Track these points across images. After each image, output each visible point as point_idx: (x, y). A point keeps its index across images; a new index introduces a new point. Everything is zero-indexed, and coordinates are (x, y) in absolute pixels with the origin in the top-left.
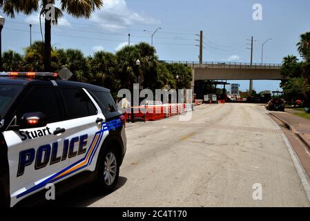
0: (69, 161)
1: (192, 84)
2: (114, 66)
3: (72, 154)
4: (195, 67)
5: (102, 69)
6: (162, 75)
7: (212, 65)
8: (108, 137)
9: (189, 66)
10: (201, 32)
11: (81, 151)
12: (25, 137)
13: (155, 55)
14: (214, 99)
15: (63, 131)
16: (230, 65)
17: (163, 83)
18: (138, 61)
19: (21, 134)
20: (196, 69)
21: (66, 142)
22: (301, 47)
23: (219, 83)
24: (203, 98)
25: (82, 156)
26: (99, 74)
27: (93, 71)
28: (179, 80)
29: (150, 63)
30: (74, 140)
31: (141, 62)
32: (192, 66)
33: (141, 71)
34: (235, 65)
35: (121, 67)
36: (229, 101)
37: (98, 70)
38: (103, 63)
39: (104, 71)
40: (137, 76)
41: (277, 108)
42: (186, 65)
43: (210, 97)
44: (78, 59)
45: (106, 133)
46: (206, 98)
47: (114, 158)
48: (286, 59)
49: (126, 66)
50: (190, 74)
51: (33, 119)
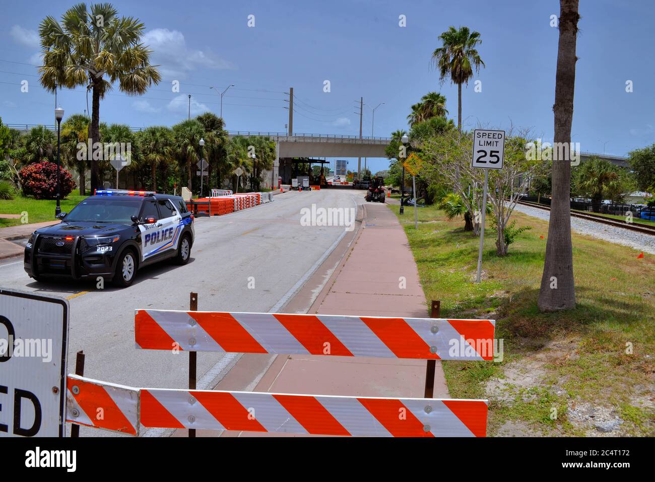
0: (165, 242)
1: (276, 163)
2: (170, 145)
3: (166, 238)
4: (280, 140)
5: (155, 150)
6: (234, 155)
7: (304, 138)
8: (183, 229)
9: (271, 139)
10: (292, 90)
11: (170, 237)
12: (147, 228)
13: (224, 129)
14: (306, 183)
15: (161, 225)
16: (328, 139)
17: (233, 165)
18: (202, 140)
19: (145, 226)
20: (282, 144)
21: (163, 231)
22: (412, 120)
23: (315, 161)
24: (290, 183)
25: (170, 240)
26: (152, 156)
27: (144, 152)
28: (257, 160)
29: (217, 139)
30: (167, 230)
31: (206, 141)
32: (276, 139)
33: (205, 152)
34: (335, 139)
35: (179, 146)
36: (327, 186)
37: (151, 151)
38: (157, 141)
39: (158, 152)
40: (201, 159)
41: (376, 198)
42: (267, 139)
43: (301, 182)
44: (126, 137)
45: (183, 227)
46: (295, 183)
47: (187, 242)
48: (394, 134)
49: (186, 145)
50: (272, 150)
51: (151, 219)
